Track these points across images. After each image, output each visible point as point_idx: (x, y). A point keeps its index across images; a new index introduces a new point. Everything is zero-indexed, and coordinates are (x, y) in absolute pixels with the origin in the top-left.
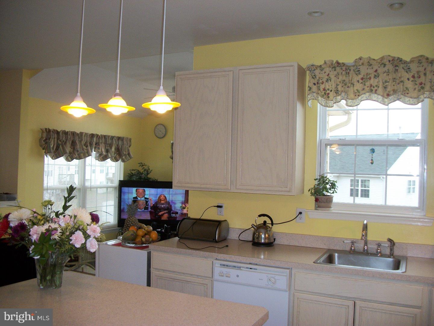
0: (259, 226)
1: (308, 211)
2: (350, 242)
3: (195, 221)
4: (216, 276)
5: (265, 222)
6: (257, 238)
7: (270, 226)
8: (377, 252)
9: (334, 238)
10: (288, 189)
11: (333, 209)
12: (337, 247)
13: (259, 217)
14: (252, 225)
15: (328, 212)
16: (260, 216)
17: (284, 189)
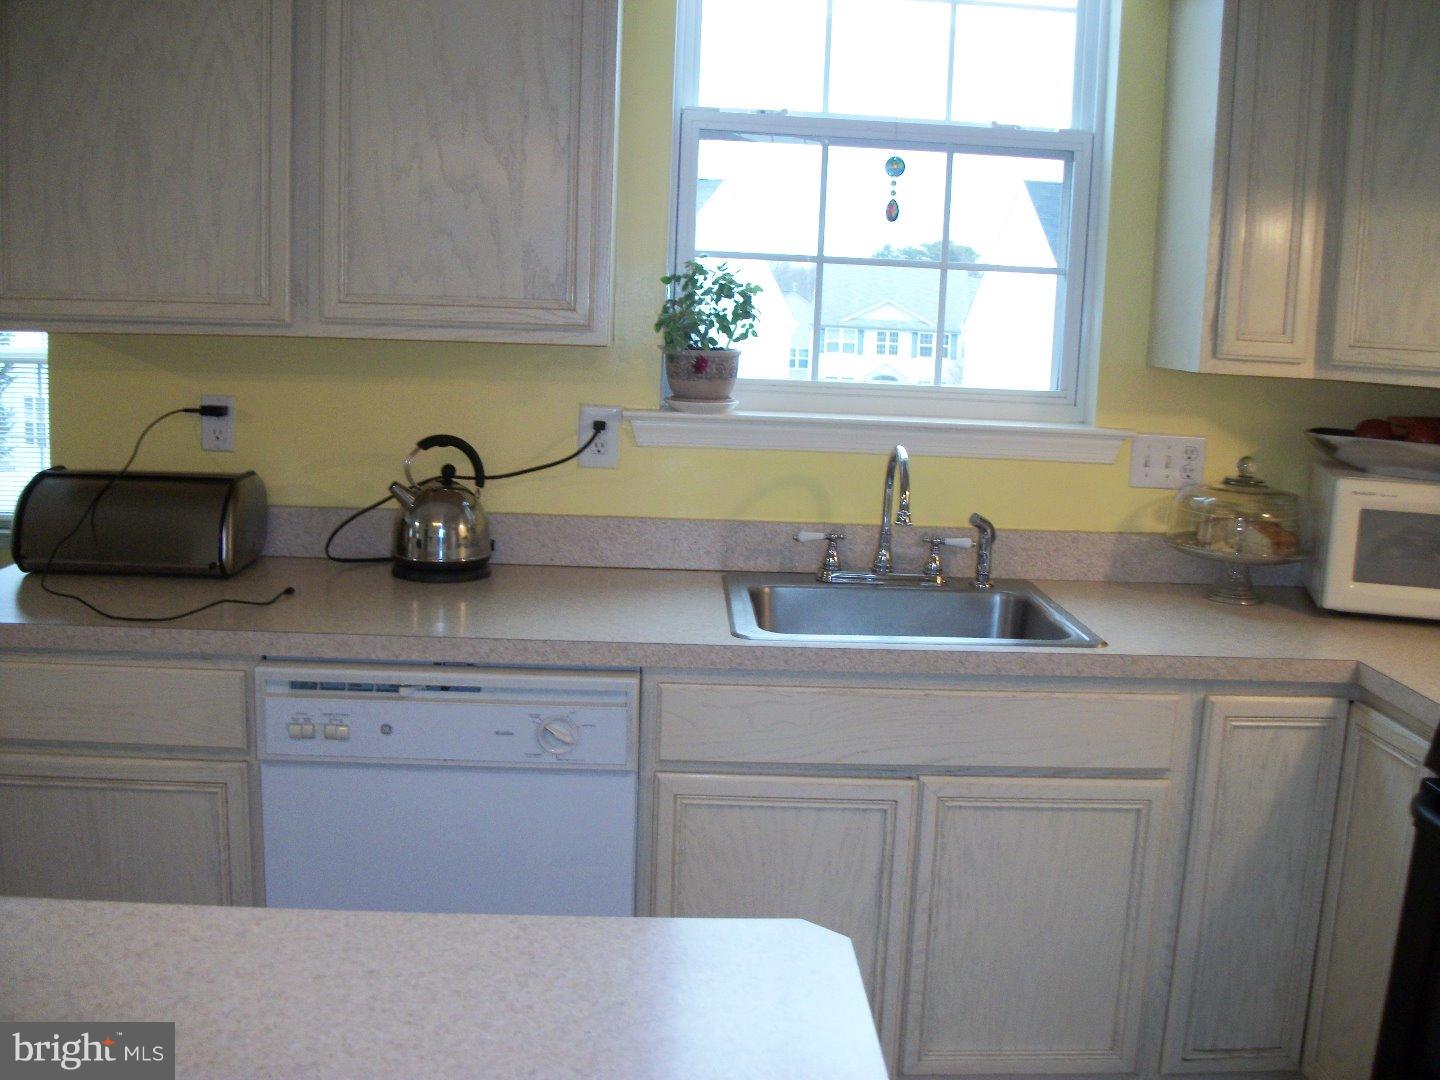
0: (423, 488)
1: (637, 418)
2: (821, 536)
3: (102, 483)
4: (275, 739)
5: (449, 471)
6: (419, 543)
7: (471, 485)
8: (927, 570)
9: (744, 523)
10: (578, 318)
11: (738, 406)
12: (760, 561)
13: (422, 452)
14: (391, 488)
15: (718, 416)
16: (426, 444)
17: (560, 317)
